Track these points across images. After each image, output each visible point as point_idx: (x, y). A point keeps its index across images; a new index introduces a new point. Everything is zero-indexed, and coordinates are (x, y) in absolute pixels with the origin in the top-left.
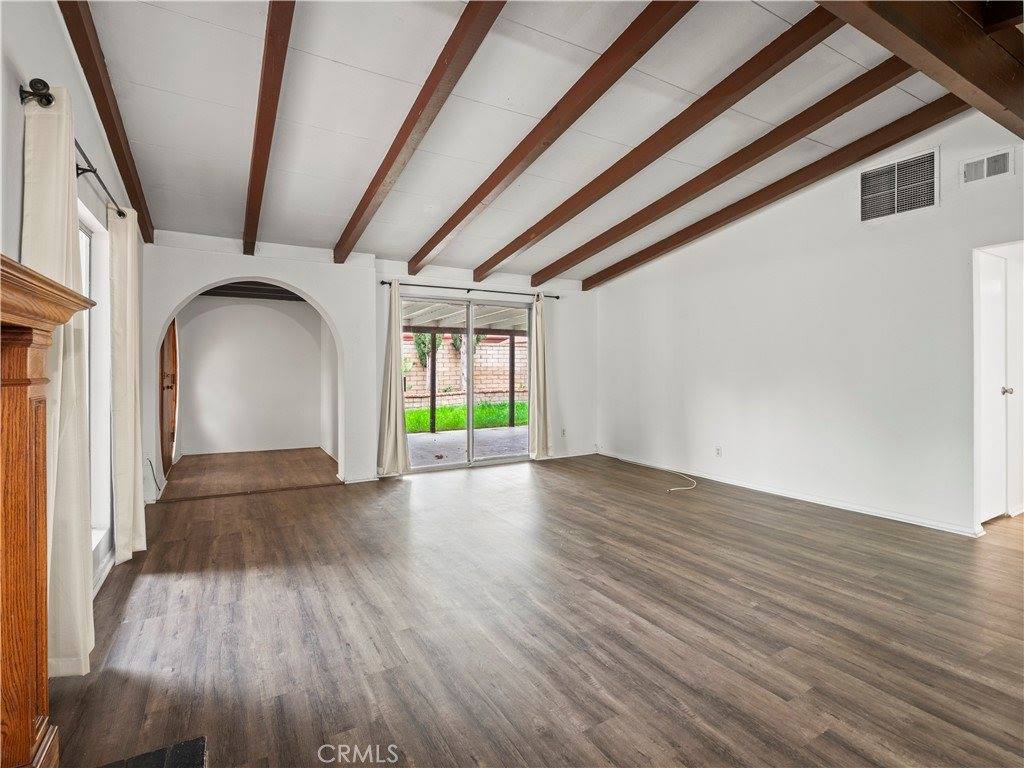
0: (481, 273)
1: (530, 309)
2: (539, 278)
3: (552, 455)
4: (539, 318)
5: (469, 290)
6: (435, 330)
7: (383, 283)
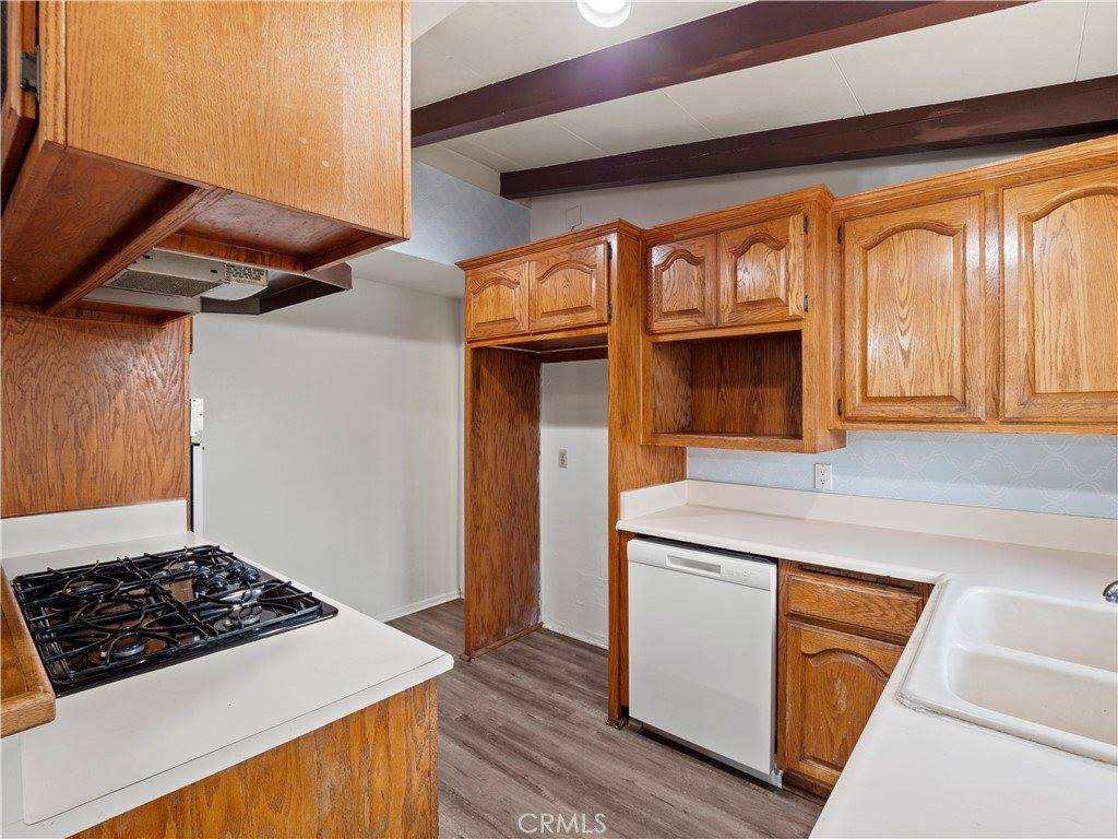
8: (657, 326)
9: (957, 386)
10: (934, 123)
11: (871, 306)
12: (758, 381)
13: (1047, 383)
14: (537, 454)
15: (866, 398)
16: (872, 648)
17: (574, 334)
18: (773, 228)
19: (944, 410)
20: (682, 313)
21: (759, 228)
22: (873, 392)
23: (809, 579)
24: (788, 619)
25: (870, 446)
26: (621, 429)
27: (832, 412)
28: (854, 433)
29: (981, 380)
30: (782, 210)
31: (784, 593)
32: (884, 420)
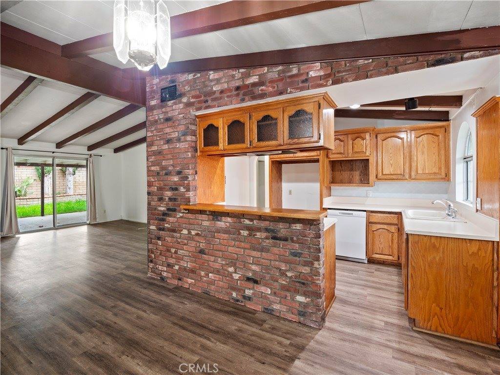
0: (59, 145)
1: (87, 161)
2: (91, 148)
3: (99, 221)
4: (91, 165)
5: (53, 152)
6: (43, 165)
7: (2, 148)
8: (331, 157)
9: (402, 171)
10: (397, 114)
11: (384, 154)
12: (352, 170)
13: (420, 171)
14: (282, 191)
15: (383, 174)
16: (388, 227)
17: (308, 158)
18: (362, 135)
19: (400, 177)
20: (338, 153)
21: (359, 135)
22: (384, 173)
23: (374, 214)
24: (369, 223)
25: (382, 186)
26: (322, 182)
27: (375, 178)
28: (379, 183)
29: (407, 171)
30: (364, 131)
31: (368, 218)
32: (386, 179)
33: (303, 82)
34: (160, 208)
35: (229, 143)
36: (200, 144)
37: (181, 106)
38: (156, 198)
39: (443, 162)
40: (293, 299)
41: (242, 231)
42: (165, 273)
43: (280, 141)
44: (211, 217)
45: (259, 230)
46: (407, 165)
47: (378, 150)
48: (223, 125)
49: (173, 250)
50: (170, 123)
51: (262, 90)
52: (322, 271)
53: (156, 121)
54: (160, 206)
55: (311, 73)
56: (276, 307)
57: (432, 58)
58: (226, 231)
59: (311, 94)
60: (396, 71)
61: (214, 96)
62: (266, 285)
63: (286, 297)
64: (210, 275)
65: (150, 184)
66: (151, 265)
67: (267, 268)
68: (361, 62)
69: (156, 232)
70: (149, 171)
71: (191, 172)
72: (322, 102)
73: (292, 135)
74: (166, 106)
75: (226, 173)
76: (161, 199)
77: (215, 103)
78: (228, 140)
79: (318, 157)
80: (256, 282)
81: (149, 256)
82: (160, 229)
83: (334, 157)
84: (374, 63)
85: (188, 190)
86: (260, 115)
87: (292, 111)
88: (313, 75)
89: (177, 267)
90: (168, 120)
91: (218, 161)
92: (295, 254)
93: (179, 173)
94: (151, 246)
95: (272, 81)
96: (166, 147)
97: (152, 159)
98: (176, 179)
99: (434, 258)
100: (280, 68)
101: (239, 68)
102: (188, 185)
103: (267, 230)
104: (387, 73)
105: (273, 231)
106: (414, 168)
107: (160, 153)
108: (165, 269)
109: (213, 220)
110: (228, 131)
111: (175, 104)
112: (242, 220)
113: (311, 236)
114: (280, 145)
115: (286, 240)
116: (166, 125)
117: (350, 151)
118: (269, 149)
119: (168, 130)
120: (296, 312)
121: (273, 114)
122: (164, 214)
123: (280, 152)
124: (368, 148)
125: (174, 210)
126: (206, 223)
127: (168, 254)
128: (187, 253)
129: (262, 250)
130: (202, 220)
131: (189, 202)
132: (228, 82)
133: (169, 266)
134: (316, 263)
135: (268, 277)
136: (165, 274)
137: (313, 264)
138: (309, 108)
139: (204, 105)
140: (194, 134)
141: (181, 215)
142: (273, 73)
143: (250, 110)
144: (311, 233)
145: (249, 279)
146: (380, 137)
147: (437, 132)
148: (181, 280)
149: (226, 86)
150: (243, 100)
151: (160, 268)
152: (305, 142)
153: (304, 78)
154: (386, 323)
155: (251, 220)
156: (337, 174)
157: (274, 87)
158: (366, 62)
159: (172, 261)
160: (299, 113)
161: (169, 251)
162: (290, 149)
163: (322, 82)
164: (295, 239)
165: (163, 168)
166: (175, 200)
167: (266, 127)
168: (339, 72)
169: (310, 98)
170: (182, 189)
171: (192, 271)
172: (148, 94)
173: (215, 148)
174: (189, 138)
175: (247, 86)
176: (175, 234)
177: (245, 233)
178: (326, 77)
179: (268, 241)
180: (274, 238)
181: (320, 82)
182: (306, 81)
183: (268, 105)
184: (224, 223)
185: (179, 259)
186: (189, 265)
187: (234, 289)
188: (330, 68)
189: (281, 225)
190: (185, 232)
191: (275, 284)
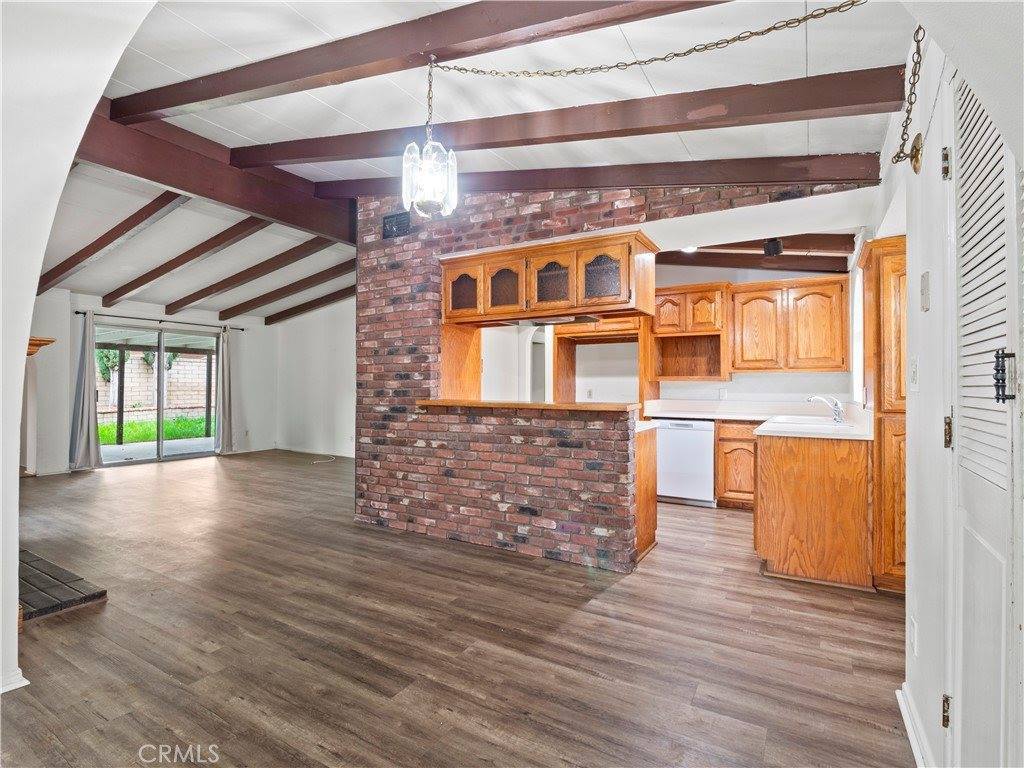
0: (172, 308)
1: (218, 338)
2: (225, 314)
3: (236, 449)
4: (225, 345)
5: (160, 321)
6: (123, 348)
7: (77, 313)
8: (657, 331)
9: (774, 356)
12: (694, 354)
13: (802, 355)
15: (743, 361)
16: (749, 446)
17: (620, 333)
18: (709, 295)
19: (770, 365)
20: (669, 325)
21: (704, 294)
22: (745, 358)
23: (727, 425)
24: (719, 441)
25: (744, 379)
26: (643, 375)
27: (730, 366)
28: (738, 375)
29: (782, 354)
30: (712, 289)
31: (717, 431)
32: (749, 369)
33: (606, 215)
34: (378, 409)
35: (494, 304)
36: (447, 305)
37: (417, 245)
38: (371, 393)
39: (838, 338)
40: (589, 533)
41: (513, 438)
42: (386, 513)
43: (572, 301)
44: (465, 418)
45: (540, 433)
46: (782, 345)
47: (736, 320)
48: (484, 275)
49: (400, 475)
50: (398, 272)
51: (545, 225)
52: (631, 489)
53: (374, 269)
54: (378, 405)
55: (617, 203)
56: (564, 547)
57: (775, 190)
58: (488, 439)
59: (618, 232)
60: (731, 205)
61: (472, 232)
62: (549, 517)
63: (578, 531)
64: (462, 508)
65: (361, 370)
66: (361, 502)
67: (550, 490)
68: (685, 191)
69: (371, 448)
70: (360, 349)
71: (432, 348)
72: (633, 244)
73: (590, 291)
74: (393, 244)
75: (483, 355)
76: (380, 394)
77: (473, 242)
78: (492, 298)
79: (637, 331)
80: (534, 513)
81: (358, 488)
82: (378, 442)
83: (663, 332)
84: (703, 193)
85: (427, 377)
86: (543, 262)
87: (589, 256)
88: (621, 206)
89: (406, 502)
90: (394, 266)
91: (472, 333)
92: (592, 467)
93: (412, 351)
94: (361, 471)
95: (561, 213)
96: (390, 309)
97: (366, 329)
98: (407, 360)
99: (792, 468)
100: (573, 193)
101: (511, 190)
102: (428, 369)
103: (551, 433)
104: (720, 208)
105: (561, 434)
106: (792, 350)
107: (379, 319)
108: (386, 506)
109: (468, 422)
110: (492, 286)
111: (407, 241)
112: (514, 420)
113: (615, 438)
114: (572, 307)
115: (579, 445)
116: (390, 275)
117: (690, 321)
118: (556, 312)
119: (393, 283)
120: (594, 552)
121: (562, 261)
122: (386, 417)
123: (572, 319)
124: (719, 317)
125: (404, 410)
126: (456, 428)
127: (391, 481)
128: (423, 478)
129: (543, 464)
130: (448, 423)
131: (429, 395)
132: (493, 212)
133: (393, 500)
134: (623, 477)
135: (552, 503)
136: (385, 515)
137: (619, 479)
138: (614, 252)
139: (455, 245)
140: (436, 289)
141: (415, 417)
142: (564, 199)
143: (526, 255)
144: (615, 434)
145: (523, 510)
146: (740, 298)
147: (828, 290)
148: (412, 522)
149: (490, 216)
150: (517, 239)
151: (377, 505)
152: (609, 302)
153: (607, 209)
154: (727, 569)
155: (528, 419)
156: (671, 361)
157: (564, 222)
158: (692, 191)
159: (397, 492)
160: (600, 260)
161: (393, 476)
162: (587, 313)
163: (631, 217)
164: (593, 443)
165: (385, 344)
166: (405, 393)
167: (551, 279)
168: (655, 203)
169: (616, 239)
170: (417, 376)
171: (433, 505)
172: (360, 225)
173: (471, 311)
174: (430, 296)
175: (523, 218)
176: (403, 449)
177: (518, 439)
178: (639, 209)
179: (553, 449)
180: (563, 444)
181: (630, 216)
182: (610, 214)
183: (554, 246)
184: (485, 426)
185: (409, 488)
186: (427, 496)
187: (499, 527)
188: (643, 197)
189: (573, 425)
190: (421, 443)
191: (565, 513)
